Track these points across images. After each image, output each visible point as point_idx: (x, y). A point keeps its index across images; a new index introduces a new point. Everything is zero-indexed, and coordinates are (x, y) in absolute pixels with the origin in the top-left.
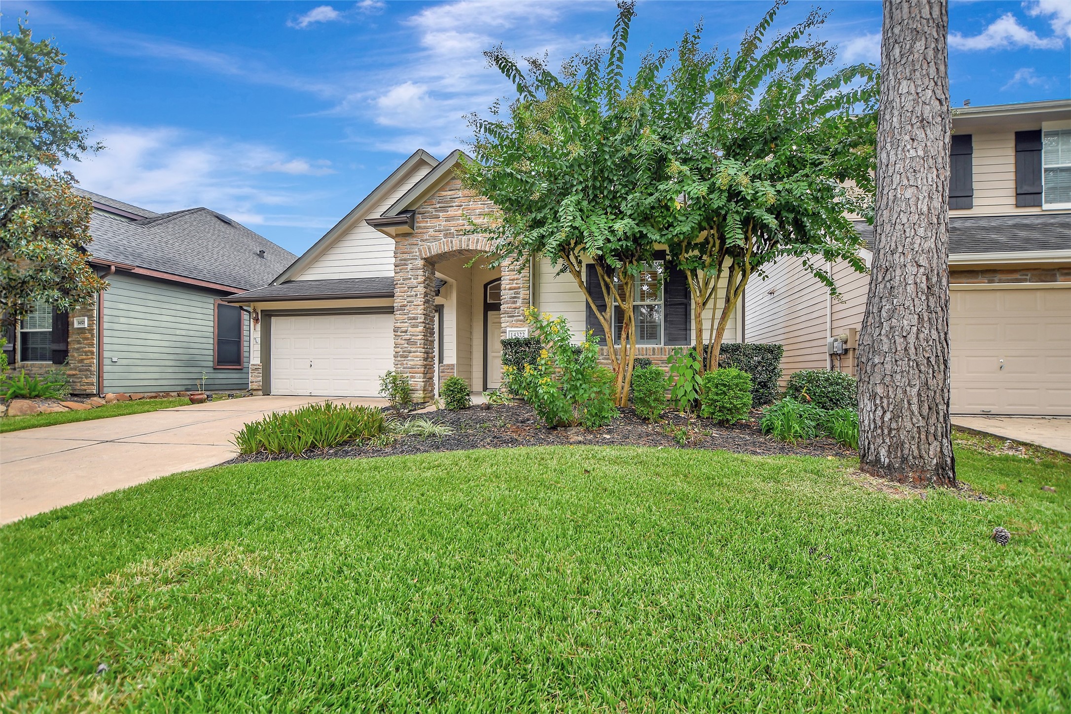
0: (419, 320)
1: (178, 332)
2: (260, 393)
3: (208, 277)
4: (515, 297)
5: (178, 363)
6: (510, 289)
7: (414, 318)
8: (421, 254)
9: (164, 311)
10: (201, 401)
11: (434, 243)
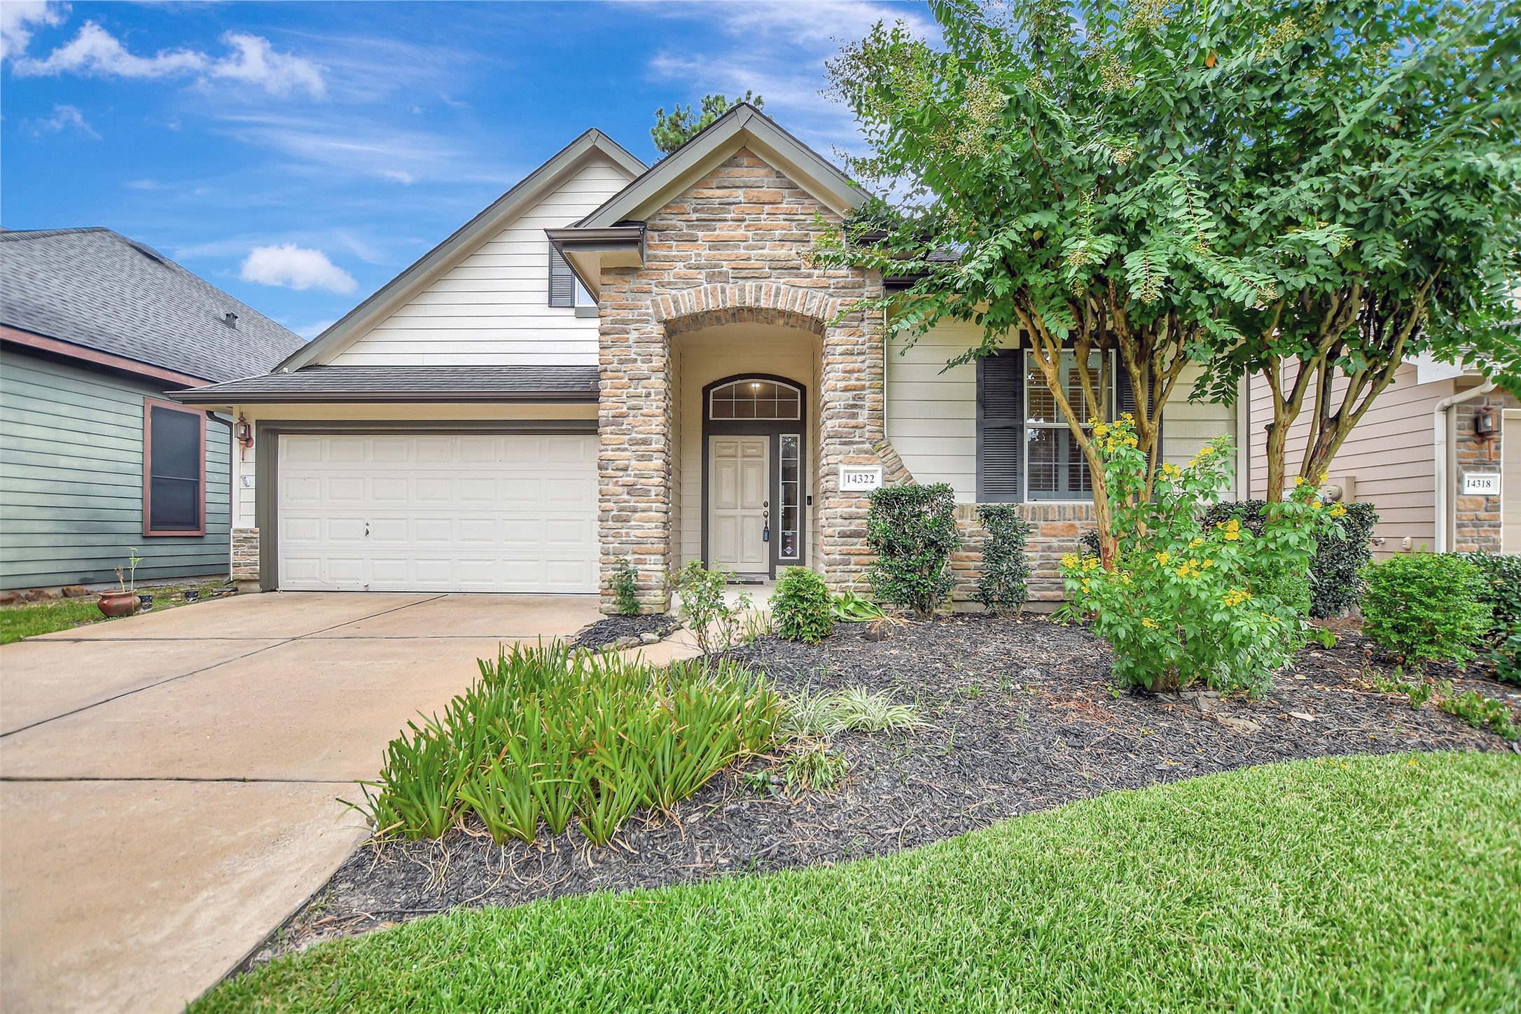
0: (654, 446)
1: (63, 462)
2: (257, 586)
3: (131, 351)
4: (854, 406)
5: (62, 527)
6: (846, 390)
7: (645, 442)
8: (657, 312)
9: (27, 417)
10: (128, 612)
11: (685, 292)
